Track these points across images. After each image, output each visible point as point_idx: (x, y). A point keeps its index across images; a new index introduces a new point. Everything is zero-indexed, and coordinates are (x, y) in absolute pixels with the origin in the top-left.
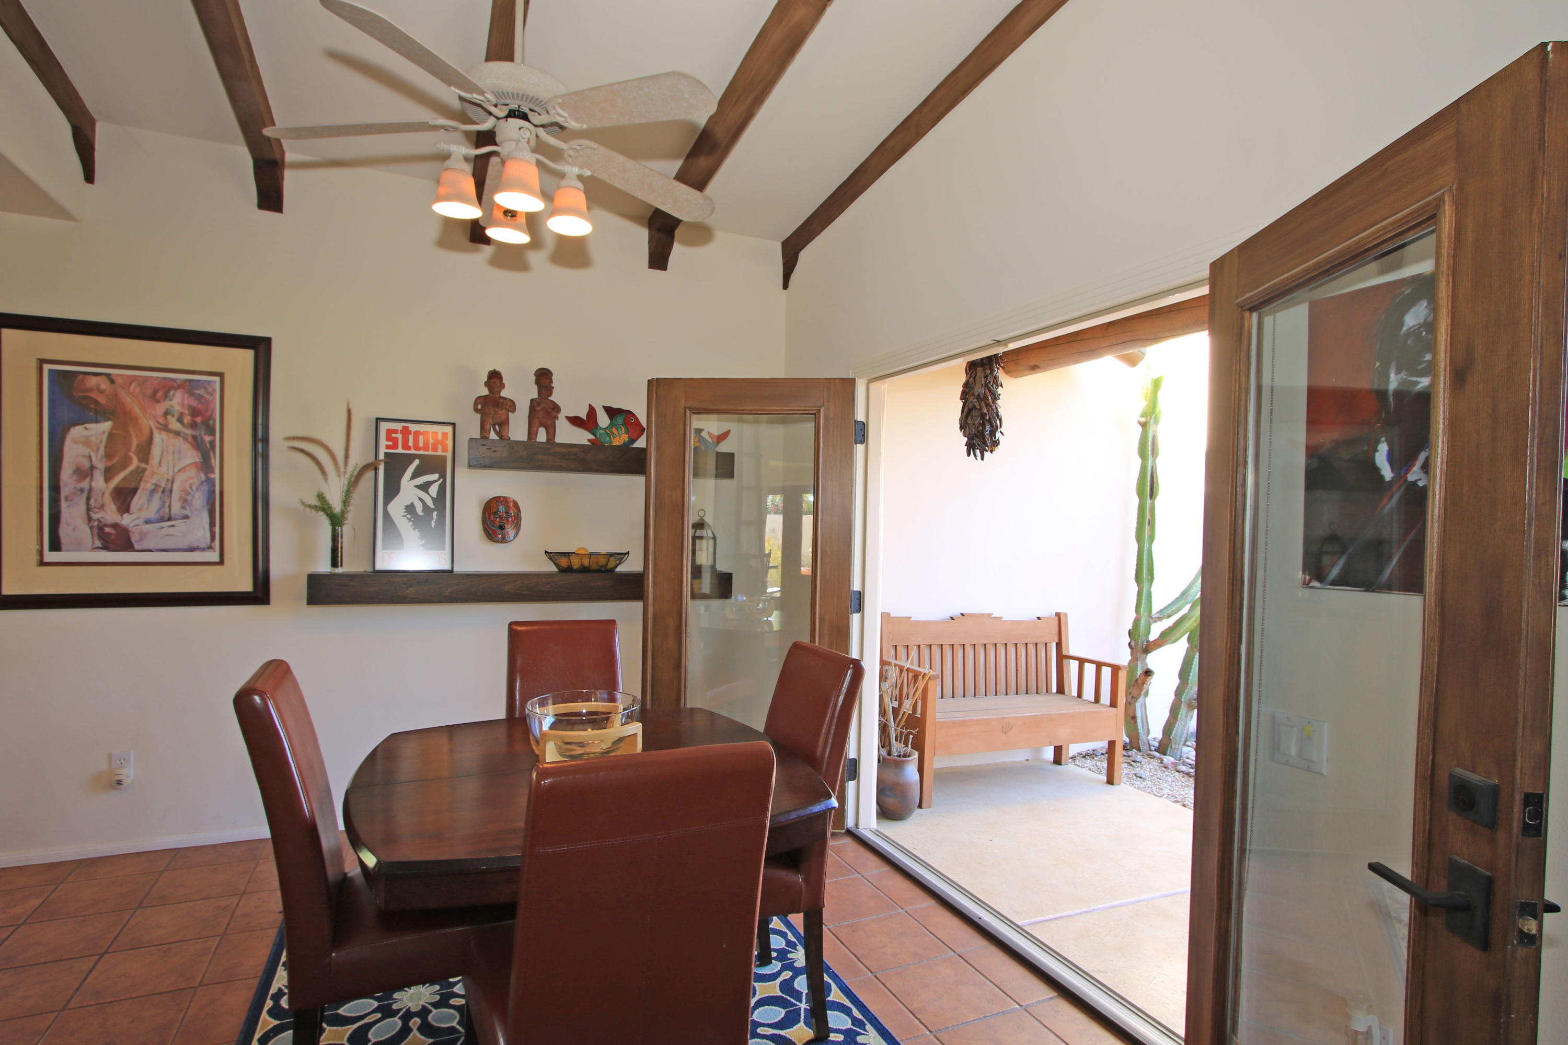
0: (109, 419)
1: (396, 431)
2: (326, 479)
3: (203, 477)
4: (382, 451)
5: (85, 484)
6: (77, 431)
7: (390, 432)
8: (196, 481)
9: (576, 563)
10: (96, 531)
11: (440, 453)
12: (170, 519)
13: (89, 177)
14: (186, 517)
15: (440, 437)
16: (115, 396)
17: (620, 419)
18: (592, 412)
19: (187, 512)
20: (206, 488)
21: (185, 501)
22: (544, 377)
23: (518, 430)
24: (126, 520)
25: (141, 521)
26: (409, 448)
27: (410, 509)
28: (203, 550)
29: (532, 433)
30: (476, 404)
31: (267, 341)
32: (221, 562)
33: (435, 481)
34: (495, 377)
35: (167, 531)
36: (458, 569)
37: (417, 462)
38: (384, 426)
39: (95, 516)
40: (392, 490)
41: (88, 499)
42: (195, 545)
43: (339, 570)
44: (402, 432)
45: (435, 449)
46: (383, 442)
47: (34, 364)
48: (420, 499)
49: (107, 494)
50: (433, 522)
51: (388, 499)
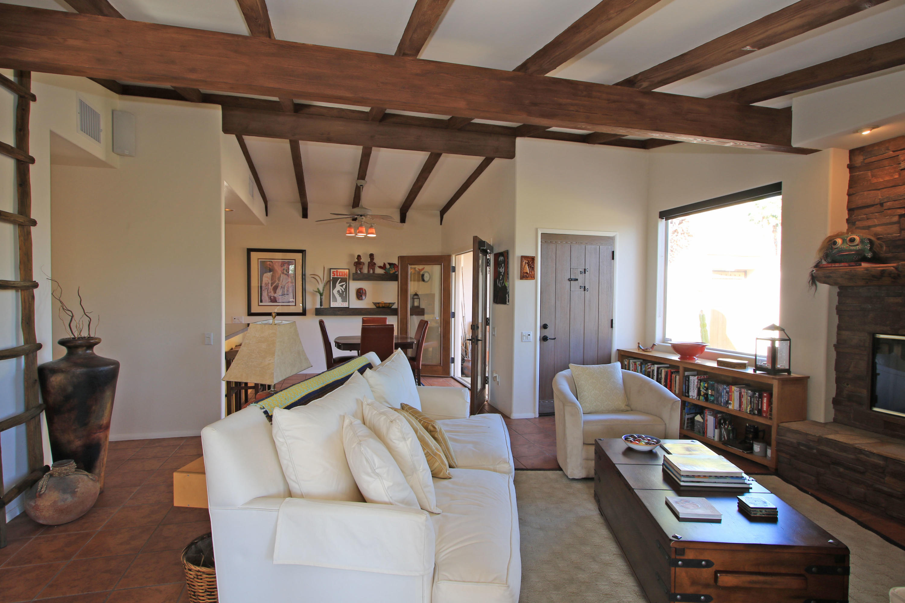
0: (271, 272)
1: (335, 272)
2: (319, 284)
4: (332, 277)
5: (267, 287)
6: (265, 275)
7: (333, 272)
9: (381, 305)
10: (269, 298)
11: (345, 277)
12: (284, 295)
13: (267, 215)
14: (288, 294)
15: (345, 273)
16: (273, 266)
17: (392, 266)
18: (385, 264)
19: (288, 293)
20: (292, 287)
21: (288, 290)
22: (372, 256)
23: (365, 271)
24: (275, 295)
25: (278, 296)
26: (338, 276)
27: (338, 291)
28: (292, 302)
29: (369, 271)
30: (354, 264)
31: (305, 251)
33: (344, 284)
34: (359, 257)
35: (284, 298)
36: (350, 307)
37: (340, 279)
38: (332, 270)
39: (269, 294)
40: (334, 287)
41: (268, 290)
42: (290, 301)
43: (322, 307)
44: (336, 272)
45: (344, 276)
46: (332, 275)
47: (257, 259)
48: (341, 289)
49: (272, 289)
50: (344, 295)
51: (333, 289)
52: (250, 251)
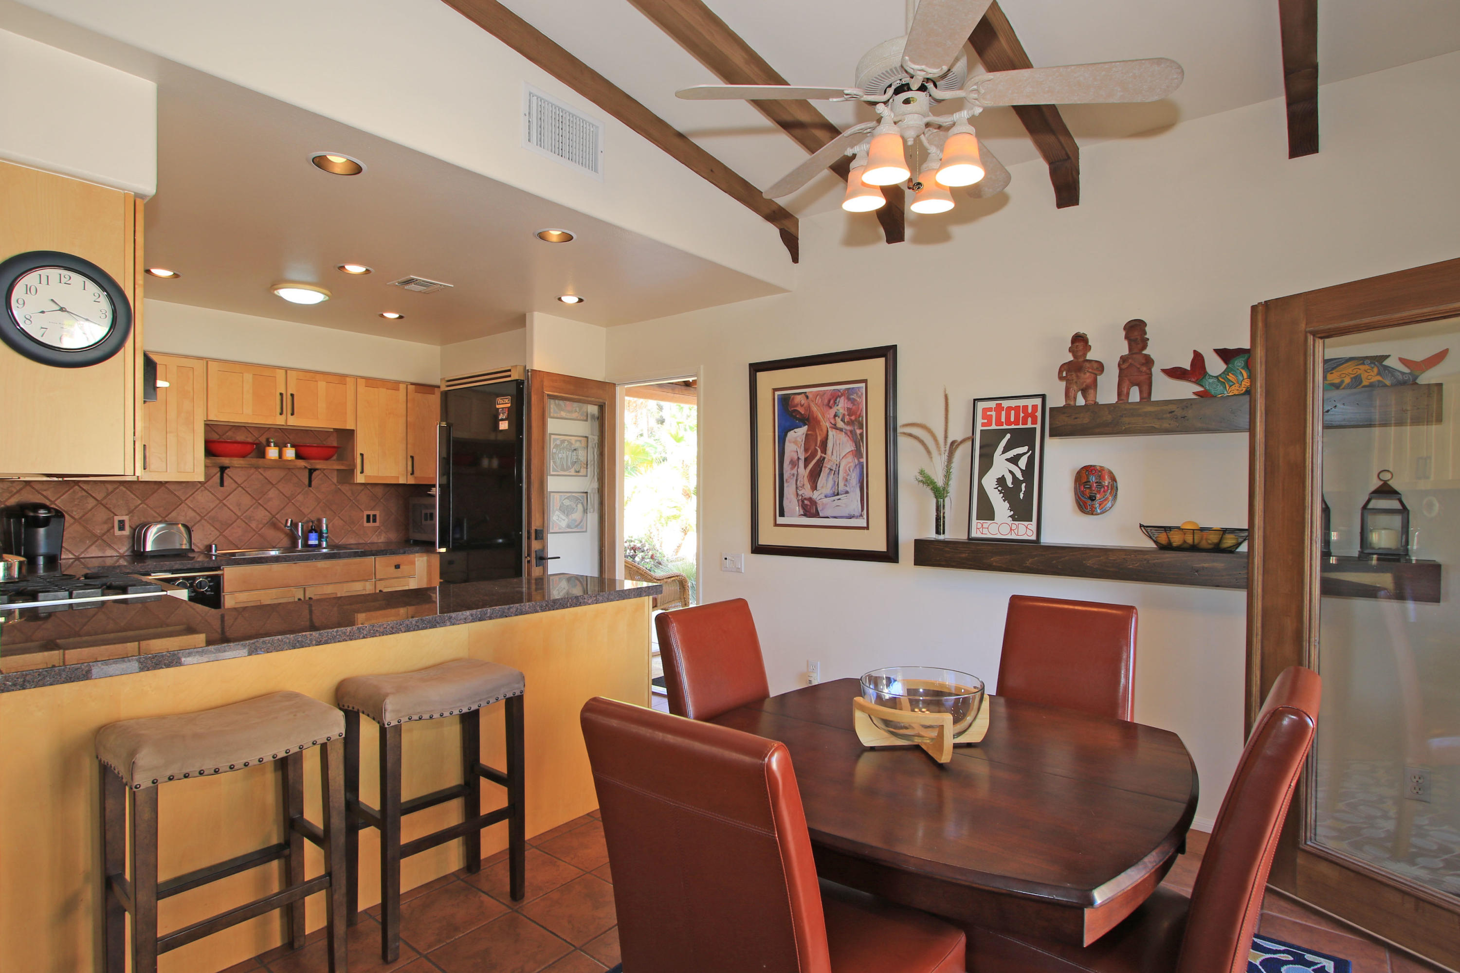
0: (806, 424)
1: (990, 409)
2: (930, 458)
3: (856, 461)
4: (979, 428)
5: (794, 471)
6: (791, 435)
7: (985, 410)
8: (852, 465)
9: (1177, 539)
10: (800, 503)
11: (1029, 425)
12: (838, 494)
13: (795, 259)
14: (847, 492)
15: (1030, 410)
16: (809, 407)
17: (1239, 363)
18: (1198, 359)
19: (848, 489)
20: (858, 470)
21: (846, 480)
22: (1136, 329)
23: (1107, 392)
24: (815, 495)
25: (822, 496)
26: (1002, 424)
27: (1001, 481)
28: (857, 517)
29: (1122, 394)
30: (1060, 372)
31: (894, 348)
32: (867, 528)
33: (1024, 454)
34: (1080, 341)
35: (837, 503)
36: (1047, 539)
37: (1008, 436)
38: (981, 406)
39: (800, 493)
40: (986, 465)
41: (797, 480)
42: (852, 513)
43: (941, 537)
44: (996, 409)
45: (1025, 423)
46: (980, 420)
47: (772, 392)
48: (1010, 472)
49: (806, 477)
50: (1022, 496)
51: (983, 472)
52: (756, 368)
